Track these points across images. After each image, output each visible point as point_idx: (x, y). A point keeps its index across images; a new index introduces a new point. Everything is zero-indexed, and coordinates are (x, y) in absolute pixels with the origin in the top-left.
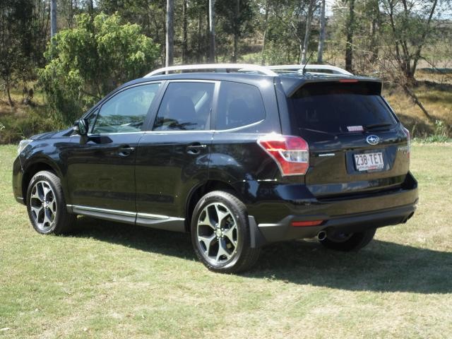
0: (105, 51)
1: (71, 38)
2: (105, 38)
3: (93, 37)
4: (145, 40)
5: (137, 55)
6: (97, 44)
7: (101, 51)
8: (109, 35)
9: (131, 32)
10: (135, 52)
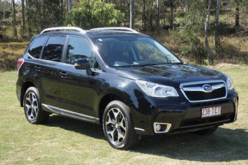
0: (96, 19)
1: (78, 13)
2: (95, 12)
3: (89, 11)
4: (116, 12)
5: (113, 21)
6: (91, 15)
7: (93, 19)
8: (98, 10)
9: (110, 8)
10: (112, 19)
